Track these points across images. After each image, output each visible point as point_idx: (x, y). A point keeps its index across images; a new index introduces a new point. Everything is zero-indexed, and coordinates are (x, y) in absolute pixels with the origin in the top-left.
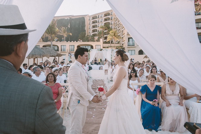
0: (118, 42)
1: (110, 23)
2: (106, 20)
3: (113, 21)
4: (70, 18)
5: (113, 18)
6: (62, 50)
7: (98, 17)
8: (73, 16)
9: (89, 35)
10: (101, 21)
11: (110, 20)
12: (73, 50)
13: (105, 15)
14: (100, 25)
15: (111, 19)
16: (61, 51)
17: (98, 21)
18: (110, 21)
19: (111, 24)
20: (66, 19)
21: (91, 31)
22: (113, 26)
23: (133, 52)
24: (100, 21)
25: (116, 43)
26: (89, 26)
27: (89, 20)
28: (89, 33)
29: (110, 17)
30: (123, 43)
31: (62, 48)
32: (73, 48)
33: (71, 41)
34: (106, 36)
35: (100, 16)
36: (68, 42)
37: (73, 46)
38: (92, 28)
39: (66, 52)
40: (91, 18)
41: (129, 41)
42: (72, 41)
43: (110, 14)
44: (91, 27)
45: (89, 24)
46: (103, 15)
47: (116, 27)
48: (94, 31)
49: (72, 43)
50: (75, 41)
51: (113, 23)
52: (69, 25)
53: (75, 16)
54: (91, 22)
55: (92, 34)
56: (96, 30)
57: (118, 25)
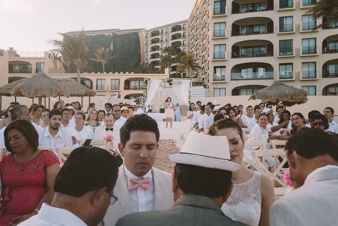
0: (195, 75)
1: (182, 43)
2: (174, 37)
3: (187, 39)
4: (114, 34)
5: (187, 34)
6: (99, 88)
7: (160, 32)
8: (119, 31)
9: (145, 62)
10: (166, 40)
11: (181, 37)
12: (117, 88)
13: (174, 29)
14: (164, 46)
15: (184, 36)
16: (97, 89)
17: (160, 39)
18: (181, 40)
19: (183, 45)
20: (107, 34)
21: (149, 57)
22: (187, 47)
23: (223, 91)
24: (164, 39)
25: (192, 76)
26: (146, 48)
27: (146, 37)
28: (146, 59)
29: (181, 32)
30: (204, 76)
31: (99, 84)
32: (117, 84)
33: (114, 73)
34: (175, 64)
35: (164, 31)
36: (109, 73)
37: (117, 81)
38: (151, 51)
39: (105, 90)
40: (149, 35)
41: (215, 72)
42: (117, 73)
43: (182, 27)
44: (149, 49)
45: (146, 44)
46: (170, 30)
47: (192, 49)
48: (153, 56)
49: (116, 75)
50: (122, 73)
51: (186, 42)
52: (112, 45)
53: (122, 31)
54: (150, 42)
55: (150, 61)
56: (158, 54)
57: (195, 47)
